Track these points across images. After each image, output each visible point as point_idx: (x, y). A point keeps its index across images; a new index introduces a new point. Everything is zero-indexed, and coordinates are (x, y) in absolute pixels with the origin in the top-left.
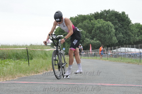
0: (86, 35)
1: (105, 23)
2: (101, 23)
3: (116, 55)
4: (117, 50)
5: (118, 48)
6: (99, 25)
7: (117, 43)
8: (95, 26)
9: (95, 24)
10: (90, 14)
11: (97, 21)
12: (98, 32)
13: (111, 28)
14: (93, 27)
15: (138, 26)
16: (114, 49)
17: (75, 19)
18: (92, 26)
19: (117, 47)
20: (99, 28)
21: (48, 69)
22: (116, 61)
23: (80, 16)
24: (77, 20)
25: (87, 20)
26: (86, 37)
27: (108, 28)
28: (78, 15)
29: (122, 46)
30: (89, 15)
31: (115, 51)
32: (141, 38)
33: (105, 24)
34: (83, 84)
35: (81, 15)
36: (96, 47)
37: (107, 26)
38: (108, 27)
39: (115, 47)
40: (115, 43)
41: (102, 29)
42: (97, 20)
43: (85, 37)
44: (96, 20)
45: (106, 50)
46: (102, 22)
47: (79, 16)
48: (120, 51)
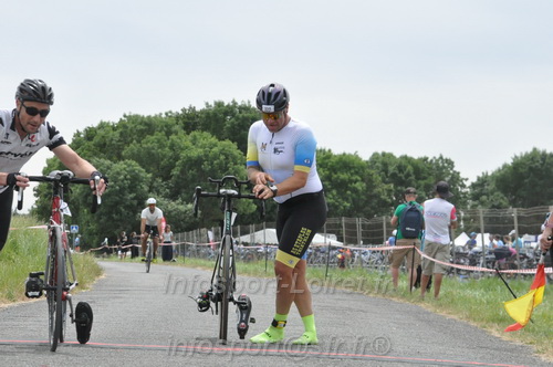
0: (152, 183)
1: (215, 145)
2: (203, 147)
3: (248, 254)
4: (253, 237)
5: (257, 230)
6: (196, 152)
7: (253, 214)
8: (183, 154)
9: (182, 149)
10: (166, 114)
11: (190, 137)
12: (193, 175)
13: (236, 164)
14: (177, 158)
15: (325, 159)
16: (244, 233)
17: (114, 129)
18: (171, 154)
19: (252, 227)
20: (196, 161)
21: (14, 294)
22: (249, 274)
23: (134, 119)
24: (121, 133)
25: (159, 135)
26: (150, 191)
27: (226, 164)
28: (125, 116)
29: (270, 223)
30: (164, 116)
31: (246, 238)
32: (332, 200)
33: (215, 149)
34: (132, 346)
35: (137, 116)
36: (184, 226)
37: (222, 157)
38: (227, 158)
39: (246, 227)
40: (248, 212)
41: (206, 166)
42: (193, 133)
43: (146, 189)
44: (188, 134)
45: (216, 234)
46: (204, 142)
47: (129, 118)
48: (262, 241)
